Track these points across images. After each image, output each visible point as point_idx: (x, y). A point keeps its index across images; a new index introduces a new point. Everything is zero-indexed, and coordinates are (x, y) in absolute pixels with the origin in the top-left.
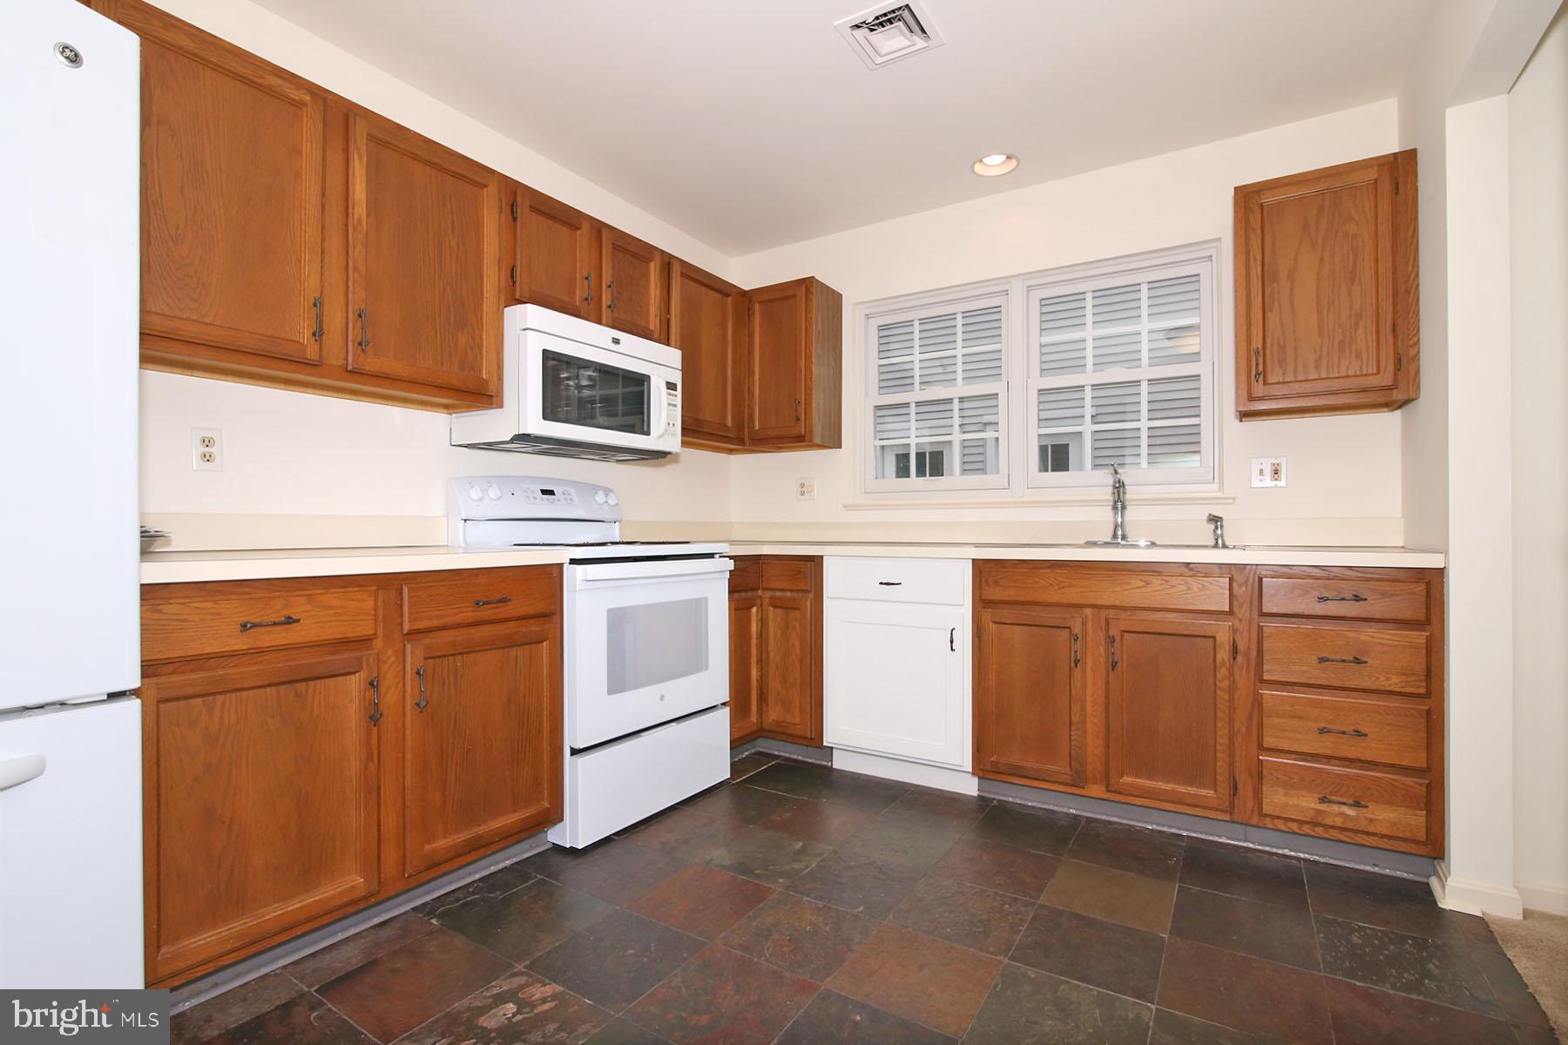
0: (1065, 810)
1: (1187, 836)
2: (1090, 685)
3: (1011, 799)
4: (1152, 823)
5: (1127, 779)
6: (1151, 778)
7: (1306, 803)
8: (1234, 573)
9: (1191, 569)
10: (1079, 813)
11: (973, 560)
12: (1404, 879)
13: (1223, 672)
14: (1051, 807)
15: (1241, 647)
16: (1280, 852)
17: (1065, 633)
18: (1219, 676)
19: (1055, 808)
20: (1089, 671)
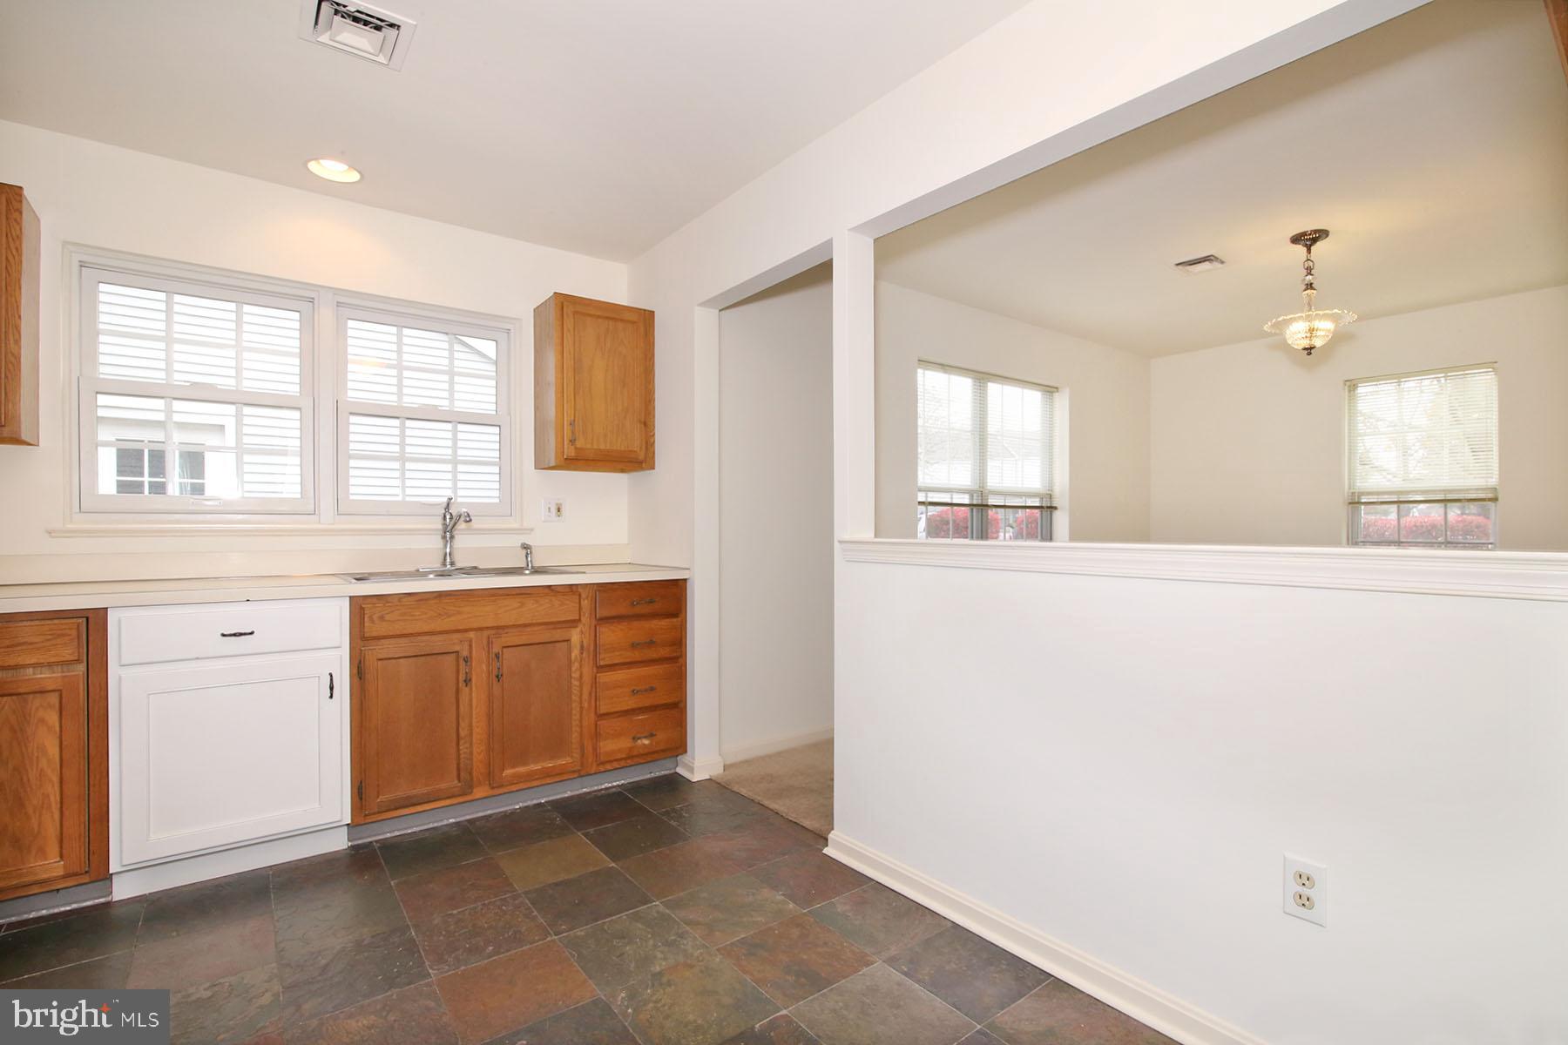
0: (445, 822)
1: (546, 802)
2: (476, 699)
3: (388, 835)
4: (518, 803)
5: (508, 772)
6: (525, 764)
7: (624, 743)
8: (580, 590)
9: (552, 590)
10: (458, 820)
11: (350, 597)
12: (665, 775)
13: (576, 666)
14: (431, 826)
15: (585, 644)
16: (603, 787)
17: (452, 658)
18: (573, 669)
19: (436, 825)
20: (474, 689)
